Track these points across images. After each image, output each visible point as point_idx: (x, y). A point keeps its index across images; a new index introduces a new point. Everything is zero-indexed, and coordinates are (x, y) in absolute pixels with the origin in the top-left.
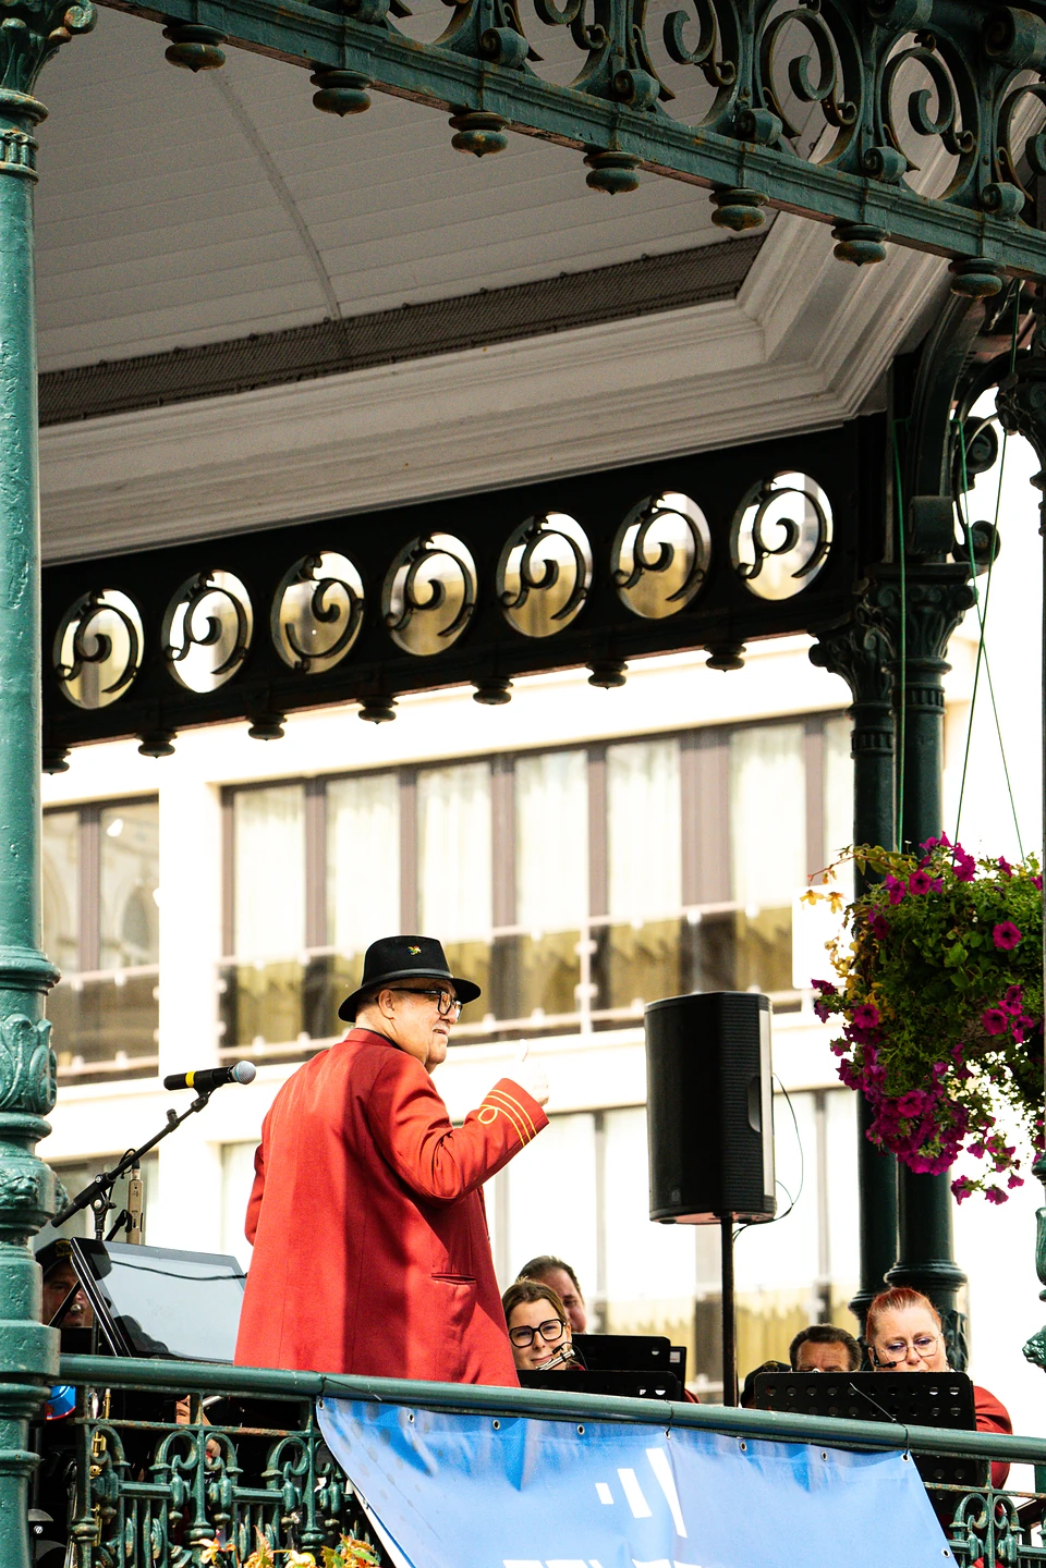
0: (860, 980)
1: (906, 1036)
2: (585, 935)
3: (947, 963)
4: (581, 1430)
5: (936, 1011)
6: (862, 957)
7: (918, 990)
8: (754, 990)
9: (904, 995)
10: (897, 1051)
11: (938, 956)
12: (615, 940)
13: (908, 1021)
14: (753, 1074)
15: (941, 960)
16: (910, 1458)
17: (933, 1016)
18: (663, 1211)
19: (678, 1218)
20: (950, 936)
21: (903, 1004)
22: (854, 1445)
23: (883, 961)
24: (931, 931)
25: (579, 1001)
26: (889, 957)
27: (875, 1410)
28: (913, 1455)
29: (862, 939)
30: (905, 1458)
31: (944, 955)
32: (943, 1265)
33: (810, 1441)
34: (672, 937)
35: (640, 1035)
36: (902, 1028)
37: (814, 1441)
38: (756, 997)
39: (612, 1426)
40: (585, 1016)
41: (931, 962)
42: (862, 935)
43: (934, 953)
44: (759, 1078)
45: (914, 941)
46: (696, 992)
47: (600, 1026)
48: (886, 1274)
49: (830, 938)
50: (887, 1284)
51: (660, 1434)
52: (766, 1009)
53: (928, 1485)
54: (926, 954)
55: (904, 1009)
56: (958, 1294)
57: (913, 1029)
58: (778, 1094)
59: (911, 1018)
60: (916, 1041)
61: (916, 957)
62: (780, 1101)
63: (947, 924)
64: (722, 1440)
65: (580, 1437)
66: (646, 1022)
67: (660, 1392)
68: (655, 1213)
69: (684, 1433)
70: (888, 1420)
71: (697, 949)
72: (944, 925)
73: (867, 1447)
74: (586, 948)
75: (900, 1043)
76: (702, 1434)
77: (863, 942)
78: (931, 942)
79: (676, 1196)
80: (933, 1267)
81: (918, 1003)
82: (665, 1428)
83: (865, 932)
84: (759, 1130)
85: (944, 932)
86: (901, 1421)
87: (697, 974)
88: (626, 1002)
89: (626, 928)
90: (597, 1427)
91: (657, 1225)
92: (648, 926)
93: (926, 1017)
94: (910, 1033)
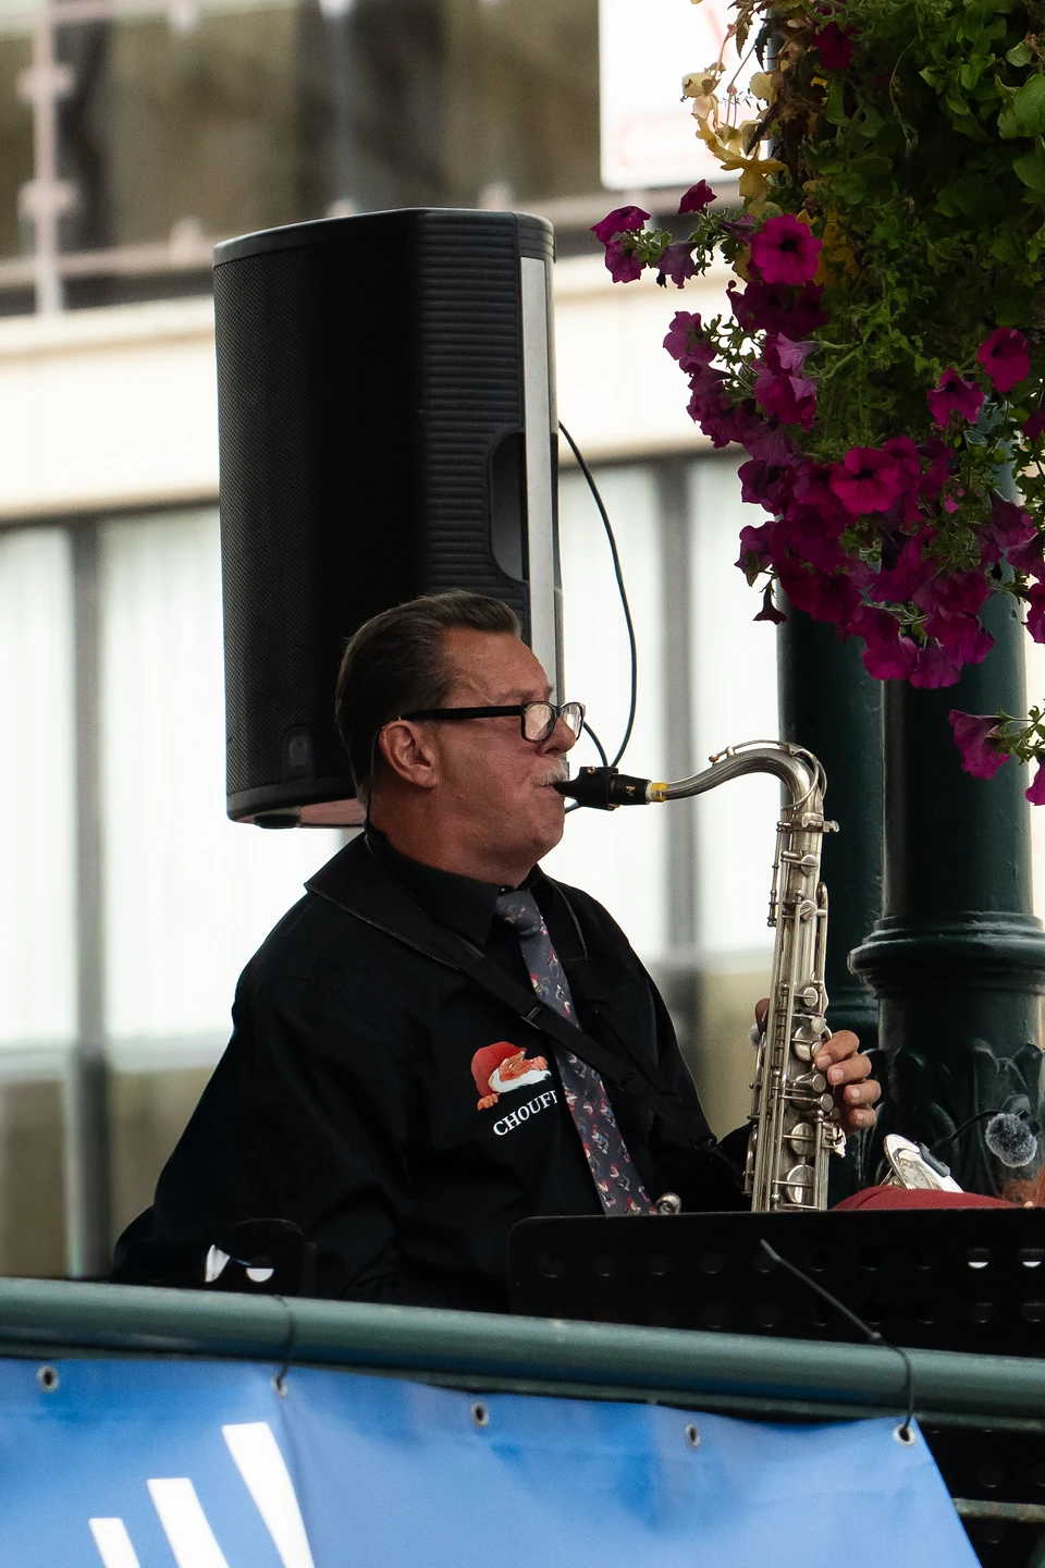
0: (781, 173)
1: (884, 315)
2: (43, 49)
3: (1006, 125)
4: (48, 1378)
5: (967, 254)
6: (786, 114)
7: (926, 200)
8: (496, 202)
9: (883, 208)
10: (857, 353)
11: (984, 112)
12: (125, 61)
13: (891, 277)
14: (504, 428)
15: (991, 125)
16: (915, 1434)
17: (960, 271)
18: (267, 792)
19: (306, 811)
20: (1018, 57)
21: (880, 232)
22: (769, 1406)
23: (838, 118)
24: (969, 46)
25: (31, 228)
26: (850, 107)
27: (828, 1311)
28: (924, 1428)
29: (785, 65)
30: (904, 1435)
31: (1000, 105)
32: (1003, 926)
33: (654, 1396)
34: (281, 54)
35: (201, 314)
36: (874, 296)
37: (667, 1396)
38: (507, 225)
39: (125, 1368)
40: (44, 268)
41: (967, 129)
42: (786, 56)
43: (974, 105)
44: (521, 438)
45: (924, 74)
46: (343, 211)
47: (85, 293)
48: (853, 952)
49: (698, 66)
50: (855, 977)
51: (258, 1383)
52: (538, 253)
53: (967, 1506)
54: (957, 108)
55: (884, 243)
56: (1040, 1001)
57: (900, 296)
58: (569, 469)
59: (900, 269)
60: (906, 325)
61: (927, 110)
62: (574, 494)
63: (1010, 29)
64: (422, 1399)
65: (49, 1399)
66: (217, 281)
67: (260, 1275)
68: (245, 798)
69: (324, 1381)
70: (860, 1339)
71: (347, 87)
72: (1000, 30)
73: (803, 1409)
74: (45, 84)
75: (866, 333)
76: (368, 1383)
77: (787, 74)
78: (967, 76)
79: (298, 752)
80: (975, 932)
81: (920, 232)
82: (273, 1369)
83: (794, 47)
84: (519, 577)
85: (1000, 49)
86: (894, 1340)
87: (345, 156)
88: (160, 232)
89: (156, 28)
90: (93, 1369)
91: (251, 831)
92: (214, 25)
93: (939, 268)
94: (894, 306)
